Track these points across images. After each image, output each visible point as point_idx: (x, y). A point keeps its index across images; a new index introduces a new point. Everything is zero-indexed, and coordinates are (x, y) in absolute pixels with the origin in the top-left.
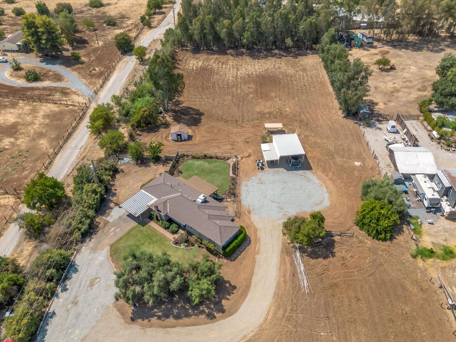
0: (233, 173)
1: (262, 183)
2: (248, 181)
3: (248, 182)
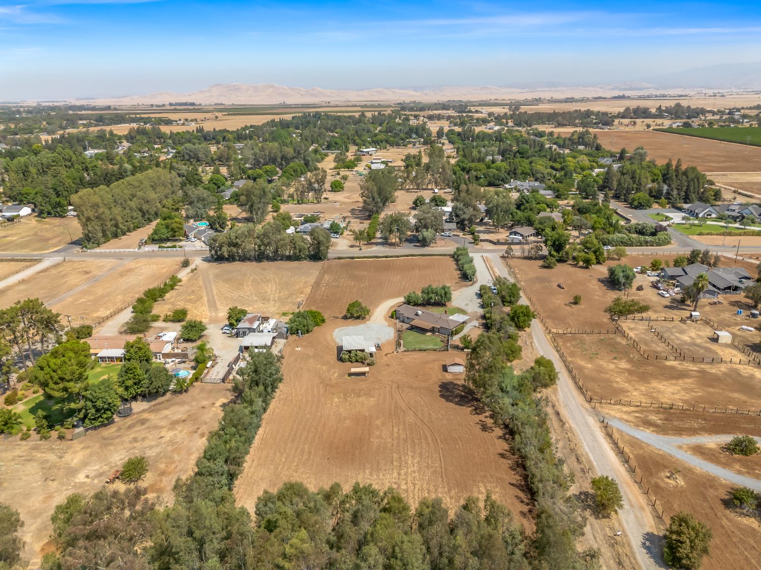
0: (400, 342)
3: (389, 338)
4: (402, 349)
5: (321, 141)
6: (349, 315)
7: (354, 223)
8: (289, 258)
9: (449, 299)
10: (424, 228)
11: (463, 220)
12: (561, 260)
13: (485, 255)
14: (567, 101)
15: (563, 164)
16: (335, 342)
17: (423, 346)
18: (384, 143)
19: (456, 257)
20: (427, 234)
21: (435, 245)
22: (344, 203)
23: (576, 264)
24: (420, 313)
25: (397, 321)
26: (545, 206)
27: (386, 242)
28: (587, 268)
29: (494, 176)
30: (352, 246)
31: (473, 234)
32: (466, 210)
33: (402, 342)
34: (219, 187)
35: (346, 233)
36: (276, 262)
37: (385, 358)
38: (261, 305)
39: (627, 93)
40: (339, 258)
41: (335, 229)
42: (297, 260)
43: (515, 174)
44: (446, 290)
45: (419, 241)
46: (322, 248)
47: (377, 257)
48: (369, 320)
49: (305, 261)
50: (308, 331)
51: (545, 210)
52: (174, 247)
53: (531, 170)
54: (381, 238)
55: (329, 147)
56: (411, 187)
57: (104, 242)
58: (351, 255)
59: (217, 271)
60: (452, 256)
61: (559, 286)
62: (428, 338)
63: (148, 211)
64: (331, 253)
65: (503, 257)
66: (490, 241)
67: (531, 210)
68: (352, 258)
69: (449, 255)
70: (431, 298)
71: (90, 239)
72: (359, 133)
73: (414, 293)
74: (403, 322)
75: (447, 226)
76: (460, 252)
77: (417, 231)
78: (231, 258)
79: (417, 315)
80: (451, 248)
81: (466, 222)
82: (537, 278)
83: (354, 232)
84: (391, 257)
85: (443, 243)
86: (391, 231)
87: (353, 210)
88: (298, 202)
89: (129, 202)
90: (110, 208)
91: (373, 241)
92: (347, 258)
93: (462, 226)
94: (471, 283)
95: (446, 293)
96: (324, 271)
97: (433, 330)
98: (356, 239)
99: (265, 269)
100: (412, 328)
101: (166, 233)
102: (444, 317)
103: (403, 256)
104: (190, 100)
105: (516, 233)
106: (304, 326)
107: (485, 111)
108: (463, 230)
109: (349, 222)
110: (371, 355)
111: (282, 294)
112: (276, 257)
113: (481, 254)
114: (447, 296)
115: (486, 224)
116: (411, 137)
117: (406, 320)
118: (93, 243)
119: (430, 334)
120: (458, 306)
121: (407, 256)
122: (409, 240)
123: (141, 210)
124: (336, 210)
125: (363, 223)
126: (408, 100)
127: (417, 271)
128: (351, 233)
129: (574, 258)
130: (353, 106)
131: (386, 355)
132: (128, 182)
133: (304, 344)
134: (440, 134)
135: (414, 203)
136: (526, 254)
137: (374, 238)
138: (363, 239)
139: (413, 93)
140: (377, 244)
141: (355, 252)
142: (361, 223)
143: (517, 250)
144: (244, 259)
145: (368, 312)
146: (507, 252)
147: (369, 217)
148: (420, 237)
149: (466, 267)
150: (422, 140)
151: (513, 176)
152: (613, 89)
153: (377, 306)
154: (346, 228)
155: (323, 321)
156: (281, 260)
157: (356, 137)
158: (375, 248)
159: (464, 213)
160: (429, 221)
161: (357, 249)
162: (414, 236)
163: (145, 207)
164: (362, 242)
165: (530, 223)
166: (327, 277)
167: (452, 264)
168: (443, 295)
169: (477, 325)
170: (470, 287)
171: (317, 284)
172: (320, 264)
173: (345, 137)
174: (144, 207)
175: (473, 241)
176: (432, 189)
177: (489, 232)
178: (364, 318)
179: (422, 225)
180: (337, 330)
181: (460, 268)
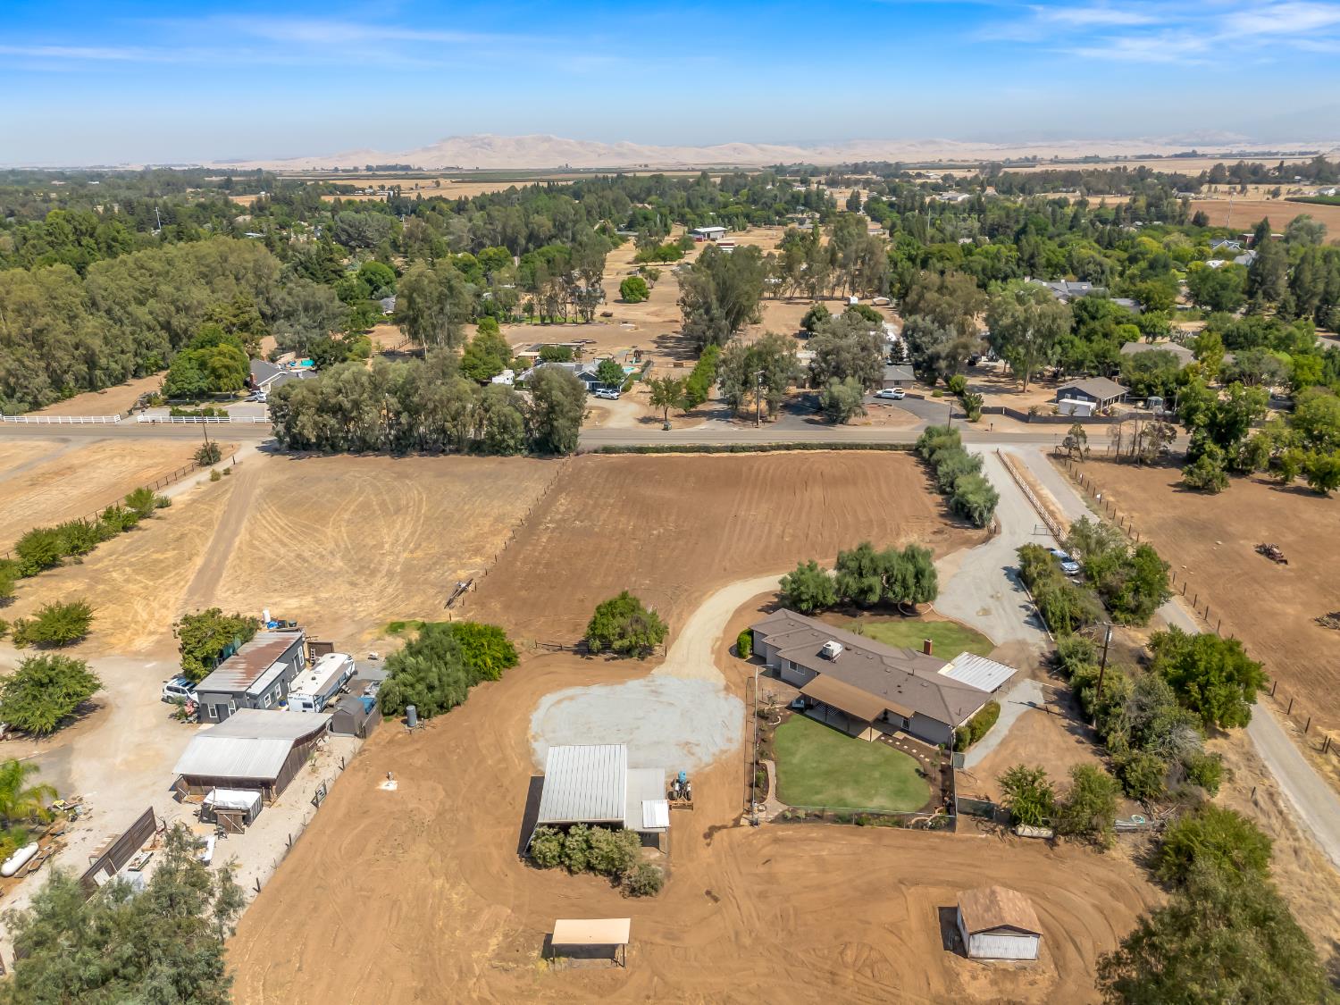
0: (764, 769)
1: (687, 743)
2: (723, 752)
3: (724, 748)
4: (772, 807)
5: (616, 216)
6: (597, 644)
7: (660, 365)
8: (477, 448)
9: (930, 595)
10: (835, 374)
11: (935, 358)
12: (1235, 469)
13: (1005, 448)
14: (1086, 160)
15: (1132, 251)
16: (529, 753)
17: (853, 798)
18: (741, 218)
19: (927, 454)
20: (842, 389)
21: (863, 419)
22: (644, 324)
23: (1283, 483)
24: (836, 648)
25: (757, 670)
26: (1137, 329)
27: (733, 412)
28: (1320, 494)
29: (984, 270)
30: (646, 420)
31: (960, 394)
32: (939, 334)
33: (770, 765)
34: (377, 288)
35: (638, 387)
36: (442, 457)
37: (705, 854)
38: (344, 590)
39: (1200, 150)
40: (607, 450)
41: (609, 379)
42: (496, 452)
43: (1032, 266)
44: (922, 563)
45: (819, 409)
46: (560, 423)
47: (707, 449)
48: (661, 660)
49: (518, 457)
50: (443, 707)
51: (1135, 339)
52: (209, 413)
53: (1069, 257)
54: (720, 401)
55: (630, 227)
56: (797, 294)
57: (56, 400)
58: (638, 443)
59: (278, 478)
60: (915, 451)
61: (1267, 552)
62: (869, 758)
63: (186, 331)
64: (587, 435)
65: (1055, 456)
66: (1010, 413)
67: (1106, 335)
68: (641, 450)
69: (904, 447)
70: (871, 589)
71: (14, 391)
72: (694, 202)
73: (812, 568)
74: (776, 674)
75: (891, 373)
76: (936, 441)
77: (815, 383)
78: (327, 445)
79: (824, 655)
80: (909, 430)
81: (943, 364)
82: (1182, 522)
83: (655, 385)
84: (744, 449)
85: (883, 415)
86: (746, 383)
87: (663, 337)
88: (543, 319)
89: (133, 308)
90: (72, 318)
91: (701, 407)
92: (629, 450)
93: (927, 371)
94: (982, 533)
95: (919, 575)
96: (559, 487)
97: (884, 721)
98: (657, 401)
99: (407, 477)
100: (807, 706)
101: (198, 381)
102: (921, 668)
103: (778, 447)
104: (403, 162)
105: (1075, 393)
106: (431, 688)
107: (935, 176)
108: (931, 383)
109: (648, 363)
110: (650, 839)
111: (419, 553)
112: (443, 444)
113: (994, 447)
114: (925, 582)
115: (984, 371)
116: (795, 211)
117: (786, 670)
118: (21, 400)
119: (876, 734)
120: (956, 615)
121: (788, 448)
122: (794, 408)
123: (167, 326)
124: (625, 337)
125: (681, 365)
126: (787, 162)
127: (817, 493)
128: (649, 388)
129: (1275, 465)
130: (688, 170)
131: (708, 835)
132: (137, 260)
133: (418, 761)
134: (853, 204)
135: (803, 324)
136: (1125, 449)
137: (703, 401)
138: (673, 402)
139: (797, 151)
140: (710, 415)
141: (653, 435)
142: (676, 365)
143: (1098, 438)
144: (363, 447)
145: (661, 632)
146: (1068, 443)
147: (697, 353)
148: (824, 401)
149: (964, 483)
150: (818, 215)
151: (1028, 270)
152: (1170, 144)
153: (694, 604)
154: (637, 377)
155: (510, 660)
156: (458, 451)
157: (687, 210)
158: (704, 426)
159: (935, 341)
160: (849, 356)
161: (656, 428)
162: (806, 396)
163: (179, 321)
164: (671, 410)
165: (1108, 369)
166: (563, 503)
167: (915, 473)
168: (911, 581)
169: (1040, 702)
170: (982, 548)
171: (531, 524)
172: (552, 466)
173: (666, 211)
174: (174, 322)
175: (964, 412)
176: (843, 298)
177: (999, 391)
178: (646, 652)
179: (830, 367)
180: (547, 700)
181: (946, 489)
